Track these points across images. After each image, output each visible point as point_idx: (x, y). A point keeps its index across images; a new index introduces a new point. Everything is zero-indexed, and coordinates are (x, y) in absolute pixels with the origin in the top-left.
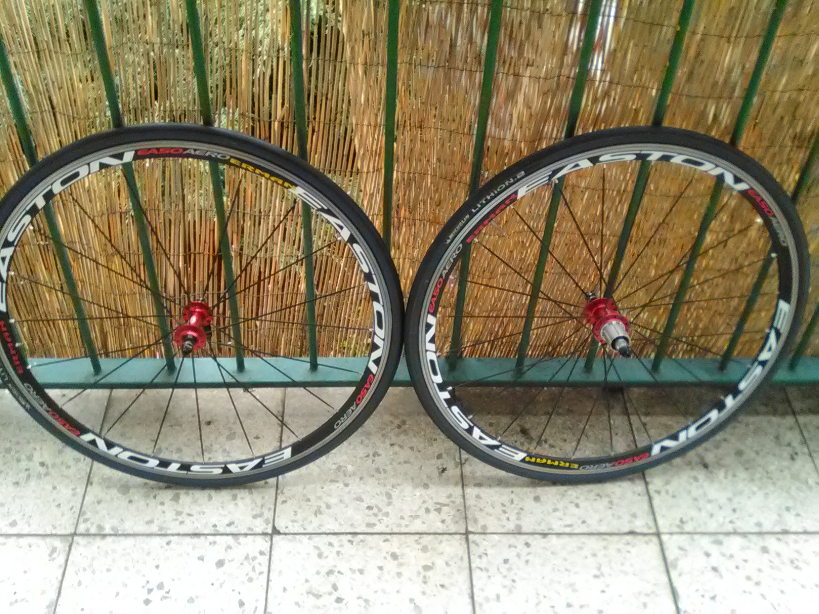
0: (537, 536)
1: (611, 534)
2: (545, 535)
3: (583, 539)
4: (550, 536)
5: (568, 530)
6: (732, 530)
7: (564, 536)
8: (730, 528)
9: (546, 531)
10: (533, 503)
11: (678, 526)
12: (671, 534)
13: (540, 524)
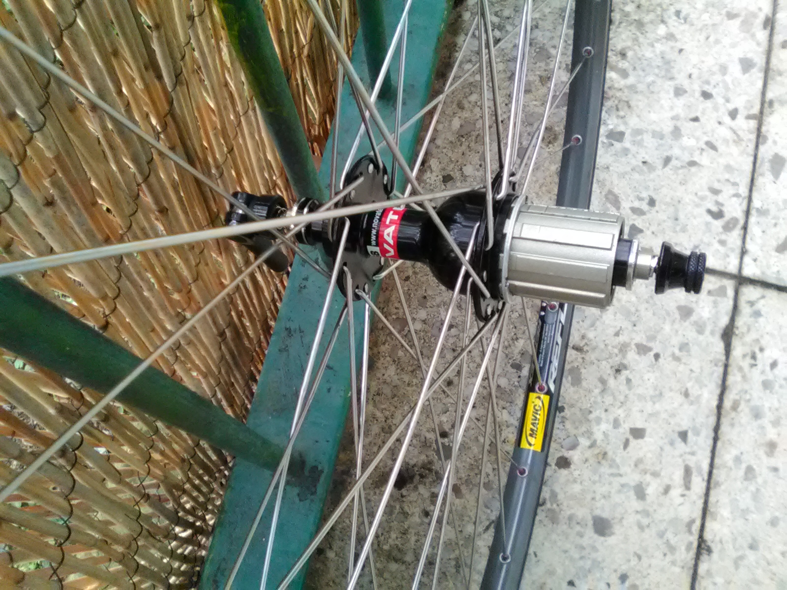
0: (703, 568)
1: (724, 388)
2: (702, 547)
3: (726, 456)
4: (708, 536)
5: (698, 484)
6: (753, 124)
7: (712, 499)
8: (745, 126)
9: (694, 539)
10: (611, 540)
11: (728, 228)
12: (743, 252)
13: (672, 549)
